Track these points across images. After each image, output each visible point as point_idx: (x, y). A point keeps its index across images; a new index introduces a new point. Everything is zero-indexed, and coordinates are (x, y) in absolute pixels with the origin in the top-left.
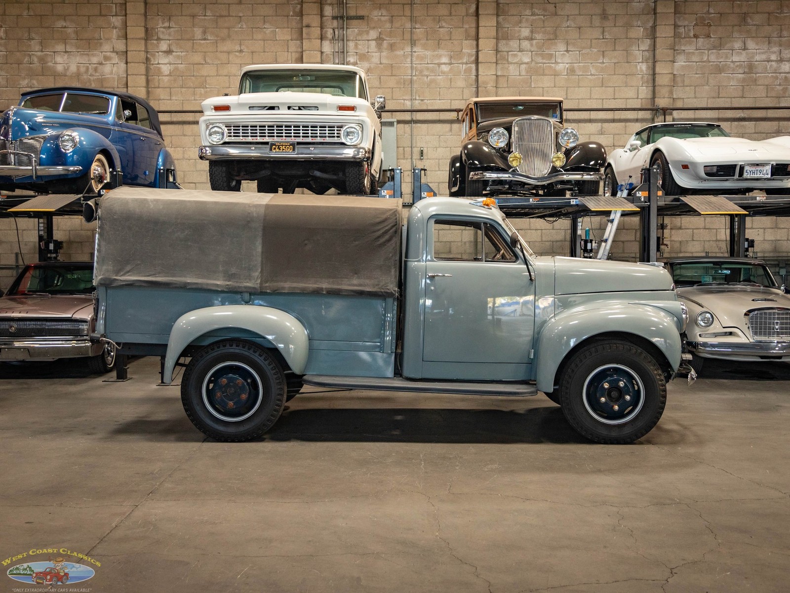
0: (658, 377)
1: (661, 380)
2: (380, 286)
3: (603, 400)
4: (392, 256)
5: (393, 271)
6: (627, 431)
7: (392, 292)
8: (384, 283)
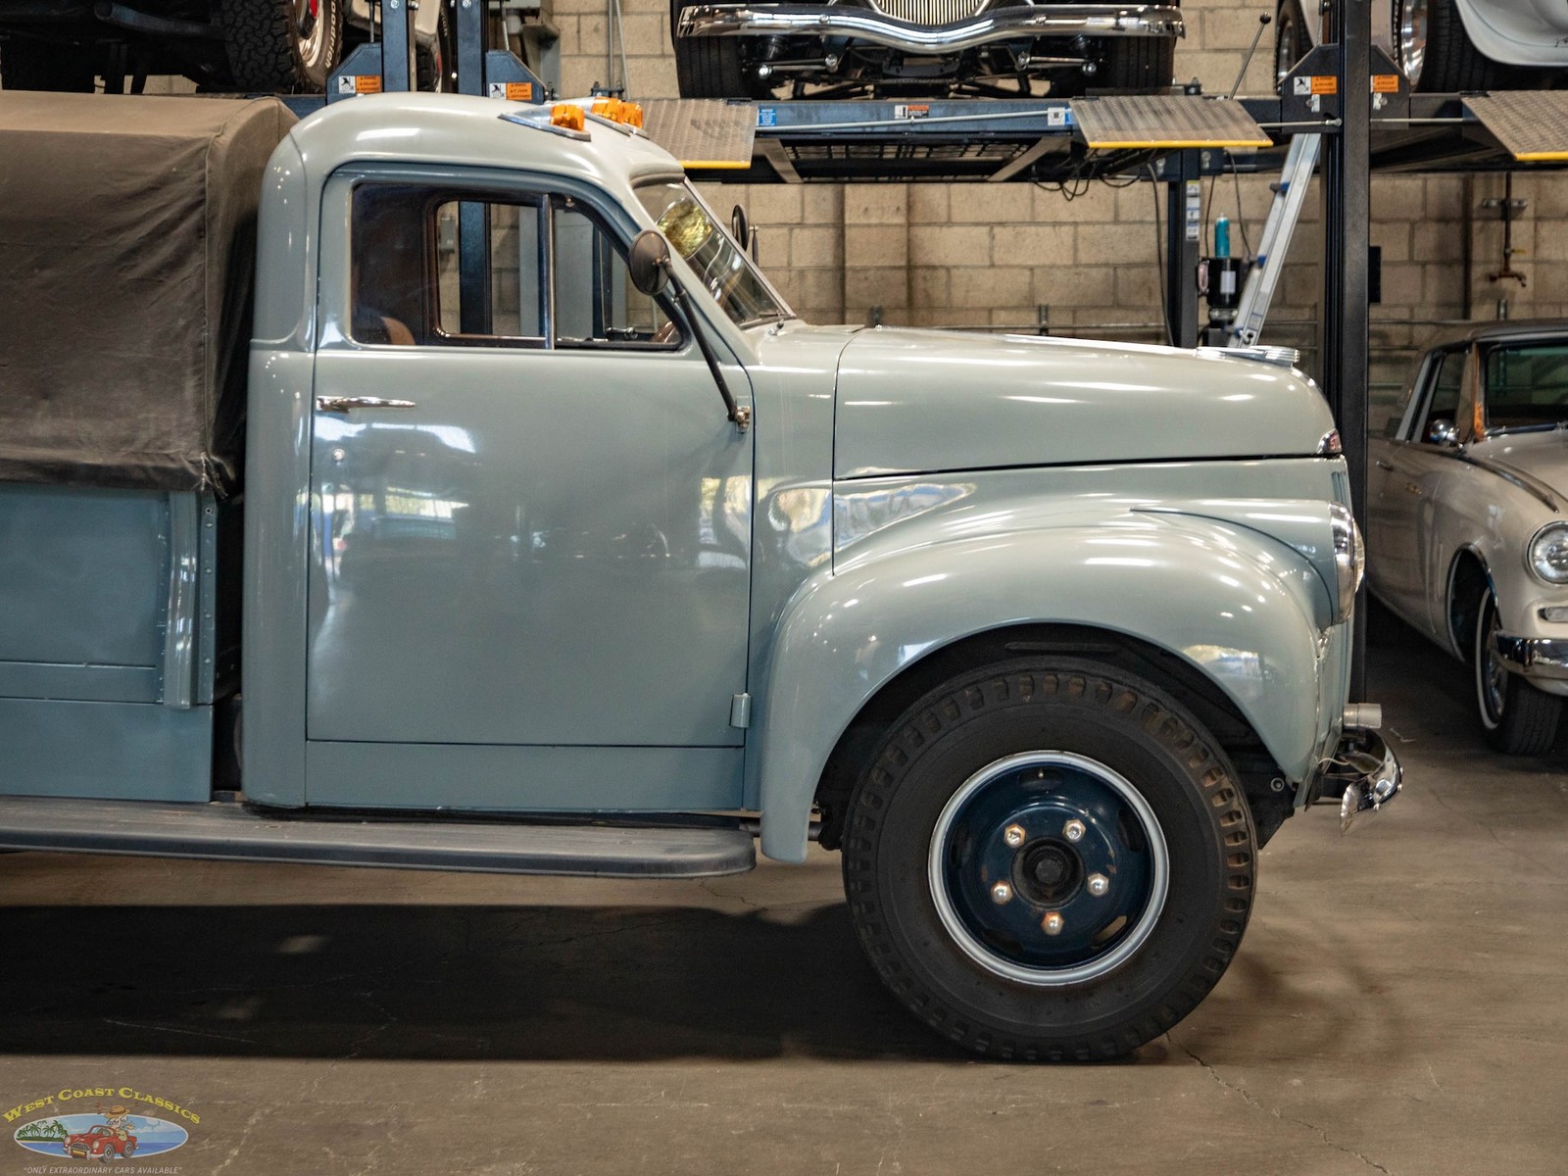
0: (1219, 803)
1: (1232, 815)
2: (138, 445)
3: (1002, 891)
4: (186, 328)
5: (190, 385)
6: (1098, 1012)
7: (184, 470)
8: (152, 433)
